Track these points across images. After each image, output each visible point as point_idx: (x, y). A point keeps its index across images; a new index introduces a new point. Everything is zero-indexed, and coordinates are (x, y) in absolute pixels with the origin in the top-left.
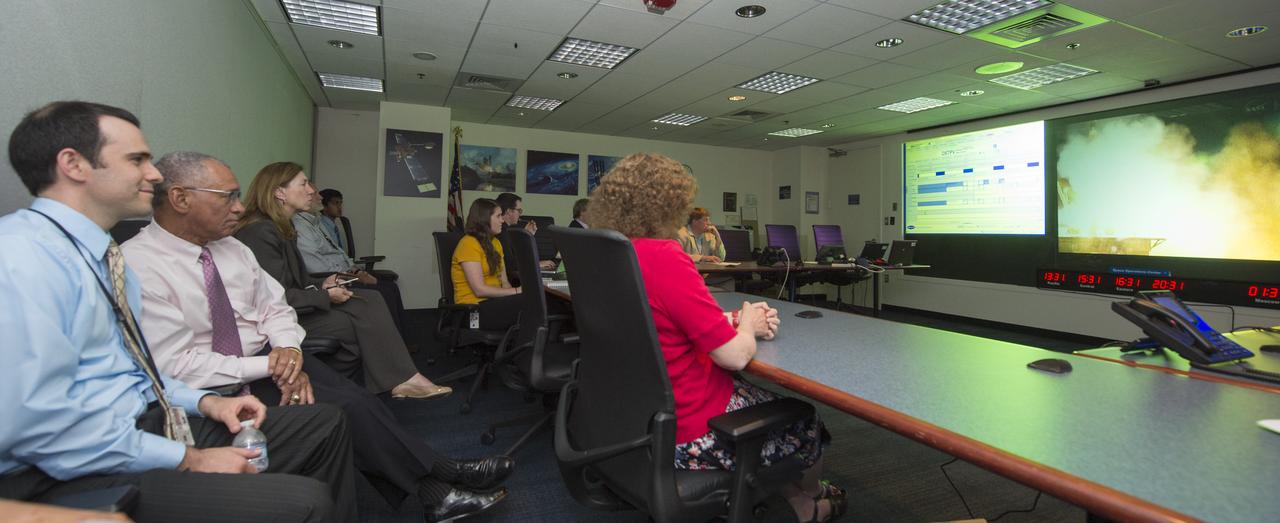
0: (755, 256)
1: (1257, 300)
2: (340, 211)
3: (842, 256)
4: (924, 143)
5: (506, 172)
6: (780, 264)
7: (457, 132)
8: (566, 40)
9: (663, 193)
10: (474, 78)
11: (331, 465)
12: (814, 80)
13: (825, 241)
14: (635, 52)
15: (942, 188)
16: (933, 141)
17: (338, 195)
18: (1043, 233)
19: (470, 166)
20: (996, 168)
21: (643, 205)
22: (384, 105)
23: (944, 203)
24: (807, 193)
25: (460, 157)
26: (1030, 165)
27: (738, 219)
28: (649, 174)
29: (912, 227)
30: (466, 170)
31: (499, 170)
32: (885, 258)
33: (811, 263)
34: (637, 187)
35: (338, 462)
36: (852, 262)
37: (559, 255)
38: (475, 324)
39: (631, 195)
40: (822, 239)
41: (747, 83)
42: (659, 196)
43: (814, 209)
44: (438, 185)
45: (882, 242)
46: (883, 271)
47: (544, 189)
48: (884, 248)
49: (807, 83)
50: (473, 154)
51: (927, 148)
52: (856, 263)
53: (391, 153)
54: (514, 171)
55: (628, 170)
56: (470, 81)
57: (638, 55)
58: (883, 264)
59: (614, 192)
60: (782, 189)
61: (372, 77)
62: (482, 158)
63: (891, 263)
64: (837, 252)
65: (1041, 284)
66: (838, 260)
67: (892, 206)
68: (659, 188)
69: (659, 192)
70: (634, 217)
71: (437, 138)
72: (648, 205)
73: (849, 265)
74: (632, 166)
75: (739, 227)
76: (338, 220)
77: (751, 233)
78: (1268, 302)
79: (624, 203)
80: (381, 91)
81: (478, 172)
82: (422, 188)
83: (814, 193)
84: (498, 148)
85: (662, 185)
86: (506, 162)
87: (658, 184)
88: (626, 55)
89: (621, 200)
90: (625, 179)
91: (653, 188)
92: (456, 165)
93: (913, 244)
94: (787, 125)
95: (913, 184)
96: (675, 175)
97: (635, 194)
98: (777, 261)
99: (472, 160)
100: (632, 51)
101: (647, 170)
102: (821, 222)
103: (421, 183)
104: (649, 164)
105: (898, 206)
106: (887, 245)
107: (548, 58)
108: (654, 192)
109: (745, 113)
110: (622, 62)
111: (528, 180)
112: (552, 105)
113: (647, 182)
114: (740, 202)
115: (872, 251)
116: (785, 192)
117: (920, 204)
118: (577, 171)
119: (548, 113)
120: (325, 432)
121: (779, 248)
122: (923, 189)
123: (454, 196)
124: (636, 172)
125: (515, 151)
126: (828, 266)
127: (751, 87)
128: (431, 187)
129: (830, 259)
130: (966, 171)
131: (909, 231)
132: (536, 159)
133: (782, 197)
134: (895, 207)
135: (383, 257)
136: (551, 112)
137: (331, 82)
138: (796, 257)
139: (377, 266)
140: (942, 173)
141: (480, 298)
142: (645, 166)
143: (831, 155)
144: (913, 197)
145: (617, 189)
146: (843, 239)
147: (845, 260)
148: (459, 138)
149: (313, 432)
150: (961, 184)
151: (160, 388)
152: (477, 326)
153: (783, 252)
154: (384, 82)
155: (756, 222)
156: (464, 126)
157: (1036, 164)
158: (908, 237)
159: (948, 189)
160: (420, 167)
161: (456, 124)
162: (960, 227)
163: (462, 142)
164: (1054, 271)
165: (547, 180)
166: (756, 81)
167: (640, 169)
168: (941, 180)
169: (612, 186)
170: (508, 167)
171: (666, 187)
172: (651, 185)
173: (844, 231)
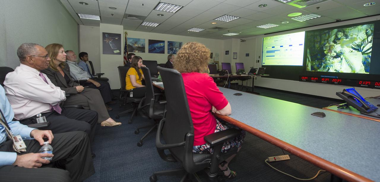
0: (218, 72)
1: (361, 85)
2: (88, 59)
3: (244, 72)
4: (269, 38)
5: (142, 46)
6: (226, 75)
7: (126, 33)
8: (159, 3)
9: (200, 54)
10: (130, 16)
11: (81, 152)
12: (238, 18)
13: (239, 67)
14: (182, 8)
15: (273, 51)
16: (272, 37)
17: (86, 54)
18: (302, 65)
19: (130, 44)
20: (290, 46)
21: (193, 59)
22: (101, 24)
23: (274, 56)
24: (234, 53)
25: (127, 41)
26: (300, 45)
27: (213, 60)
28: (194, 48)
29: (264, 63)
30: (129, 45)
31: (140, 46)
32: (257, 73)
33: (235, 74)
34: (190, 53)
35: (85, 150)
36: (247, 74)
37: (159, 73)
38: (131, 96)
39: (189, 56)
40: (238, 67)
41: (217, 18)
42: (198, 56)
43: (235, 58)
44: (120, 50)
45: (255, 68)
46: (255, 77)
47: (154, 51)
48: (256, 70)
49: (236, 19)
50: (131, 40)
51: (270, 39)
52: (248, 74)
53: (105, 40)
54: (144, 46)
55: (186, 48)
56: (129, 16)
57: (183, 8)
58: (256, 74)
59: (182, 56)
60: (226, 51)
61: (96, 15)
62: (134, 42)
63: (258, 74)
64: (243, 71)
65: (300, 80)
66: (243, 73)
67: (258, 57)
68: (198, 53)
69: (198, 54)
70: (191, 64)
71: (119, 35)
72: (195, 59)
73: (246, 75)
74: (187, 47)
75: (213, 63)
76: (88, 62)
77: (217, 65)
78: (365, 86)
79: (186, 59)
80: (100, 20)
81: (133, 46)
82: (115, 52)
83: (235, 53)
84: (139, 39)
85: (199, 52)
86: (142, 43)
87: (197, 52)
88: (179, 8)
89: (185, 58)
90: (186, 51)
91: (196, 53)
92: (126, 44)
93: (265, 69)
94: (229, 32)
95: (265, 50)
96: (203, 48)
97: (190, 56)
98: (225, 74)
99: (131, 42)
100: (181, 7)
101: (193, 47)
102: (238, 62)
103: (115, 50)
104: (193, 45)
105: (260, 58)
106: (257, 69)
107: (154, 9)
108: (197, 54)
109: (216, 28)
110: (178, 11)
111: (149, 49)
112: (156, 25)
113: (194, 51)
114: (214, 56)
115: (253, 71)
116: (227, 53)
117: (267, 56)
118: (164, 46)
119: (154, 28)
120: (77, 143)
121: (226, 70)
122: (268, 52)
123: (126, 54)
124: (189, 49)
125: (145, 40)
126: (240, 75)
127: (219, 20)
128: (118, 51)
129: (241, 73)
130: (281, 46)
131: (263, 64)
132: (151, 42)
133: (226, 54)
134: (259, 57)
135: (104, 74)
136: (156, 27)
137: (82, 16)
138: (230, 72)
139: (102, 77)
140: (274, 47)
141: (134, 87)
142: (192, 46)
143: (241, 41)
144: (265, 54)
145: (183, 55)
146: (244, 67)
147: (245, 74)
148: (127, 35)
149: (73, 143)
150: (279, 50)
151: (8, 130)
152: (132, 96)
153: (227, 72)
154: (100, 17)
155: (218, 62)
156: (128, 31)
157: (302, 45)
158: (263, 66)
159: (275, 52)
160: (114, 45)
161: (125, 31)
162: (278, 63)
163: (127, 37)
164: (304, 76)
165: (155, 49)
166: (220, 18)
167: (191, 47)
168: (273, 49)
169: (181, 54)
170: (142, 45)
171: (200, 52)
172: (195, 52)
173: (244, 65)
